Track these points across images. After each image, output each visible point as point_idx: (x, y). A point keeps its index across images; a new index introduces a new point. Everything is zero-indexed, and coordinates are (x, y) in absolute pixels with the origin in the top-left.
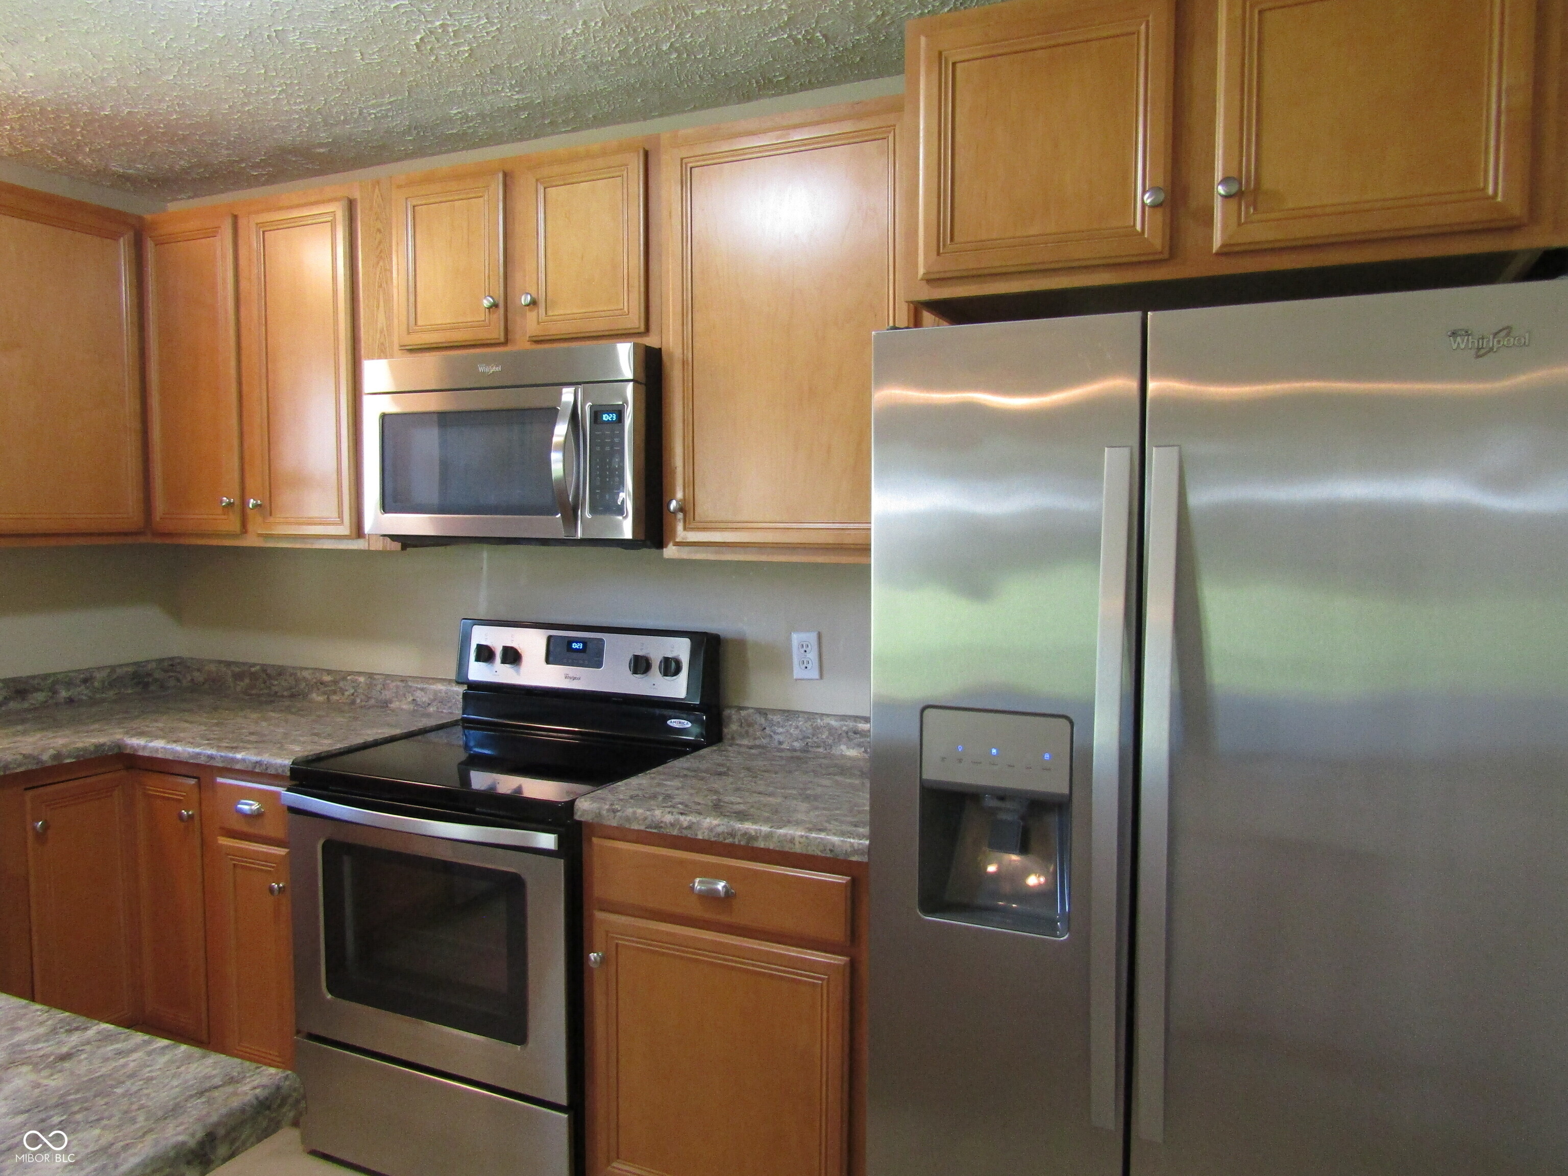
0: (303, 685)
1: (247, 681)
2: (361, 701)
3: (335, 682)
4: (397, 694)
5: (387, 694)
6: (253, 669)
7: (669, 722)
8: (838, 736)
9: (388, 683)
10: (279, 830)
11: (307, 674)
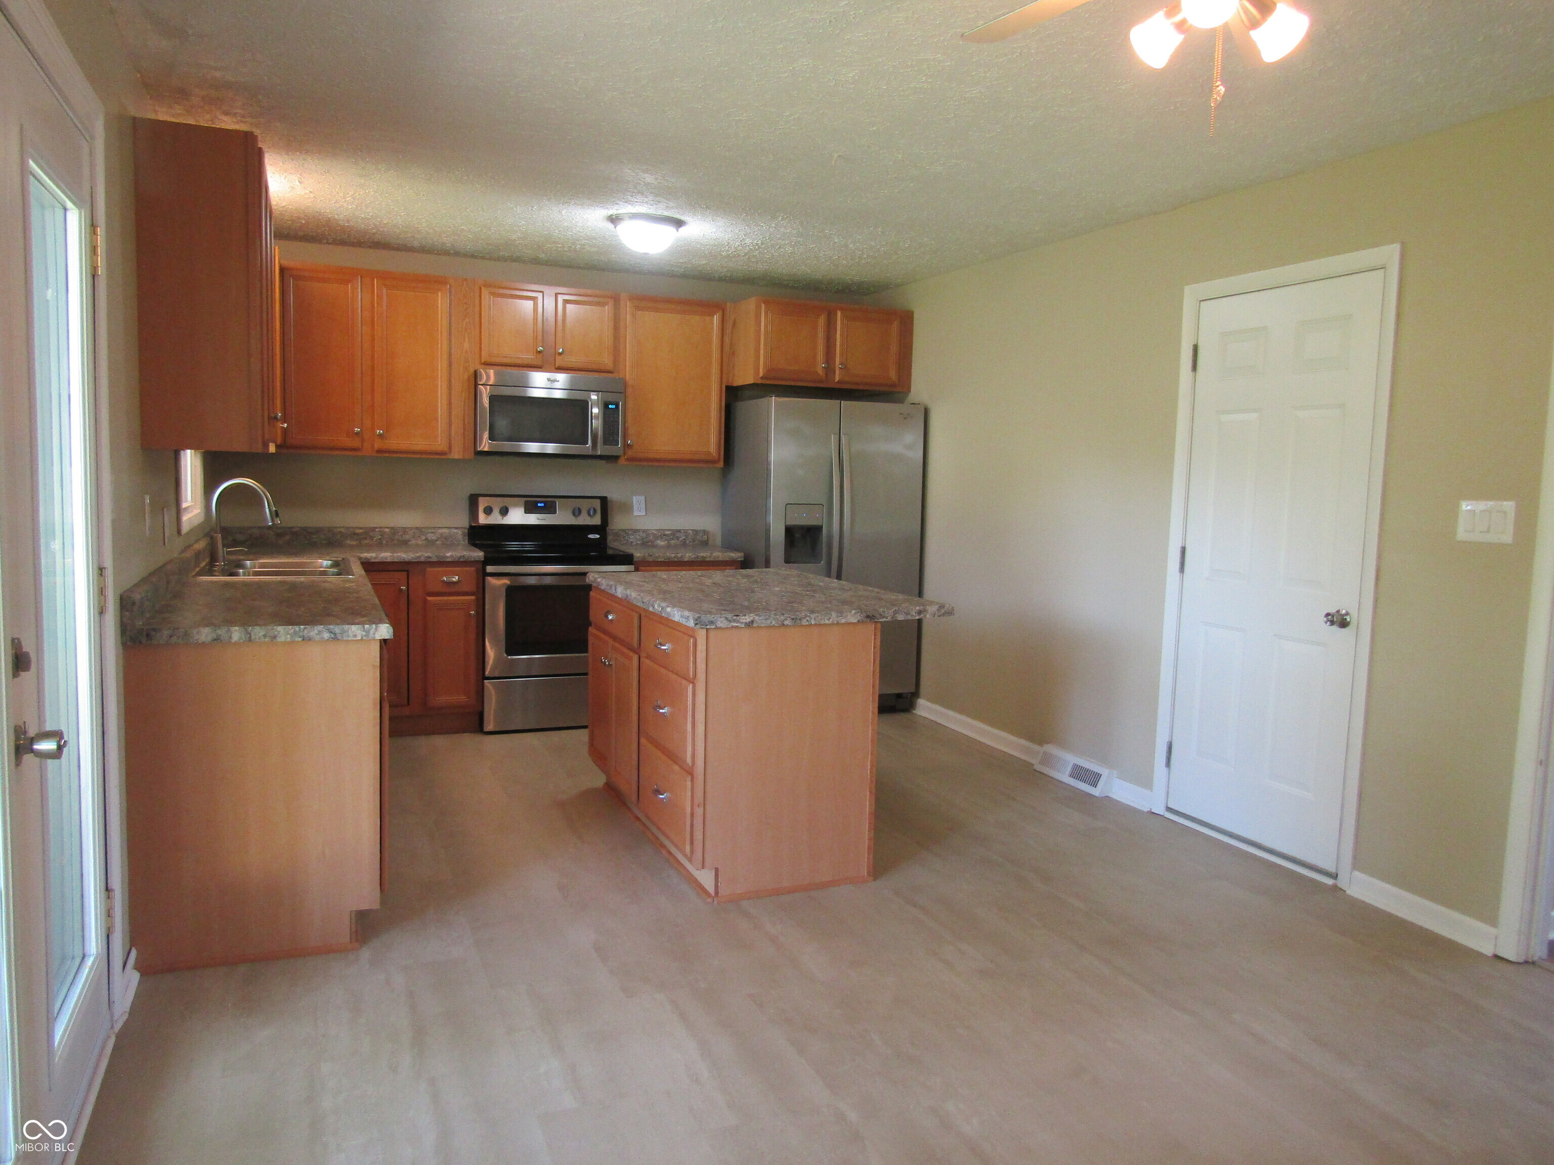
0: (339, 537)
1: (288, 537)
3: (365, 533)
4: (414, 537)
5: (407, 537)
7: (589, 536)
8: (657, 537)
9: (408, 531)
10: (472, 587)
11: (342, 530)
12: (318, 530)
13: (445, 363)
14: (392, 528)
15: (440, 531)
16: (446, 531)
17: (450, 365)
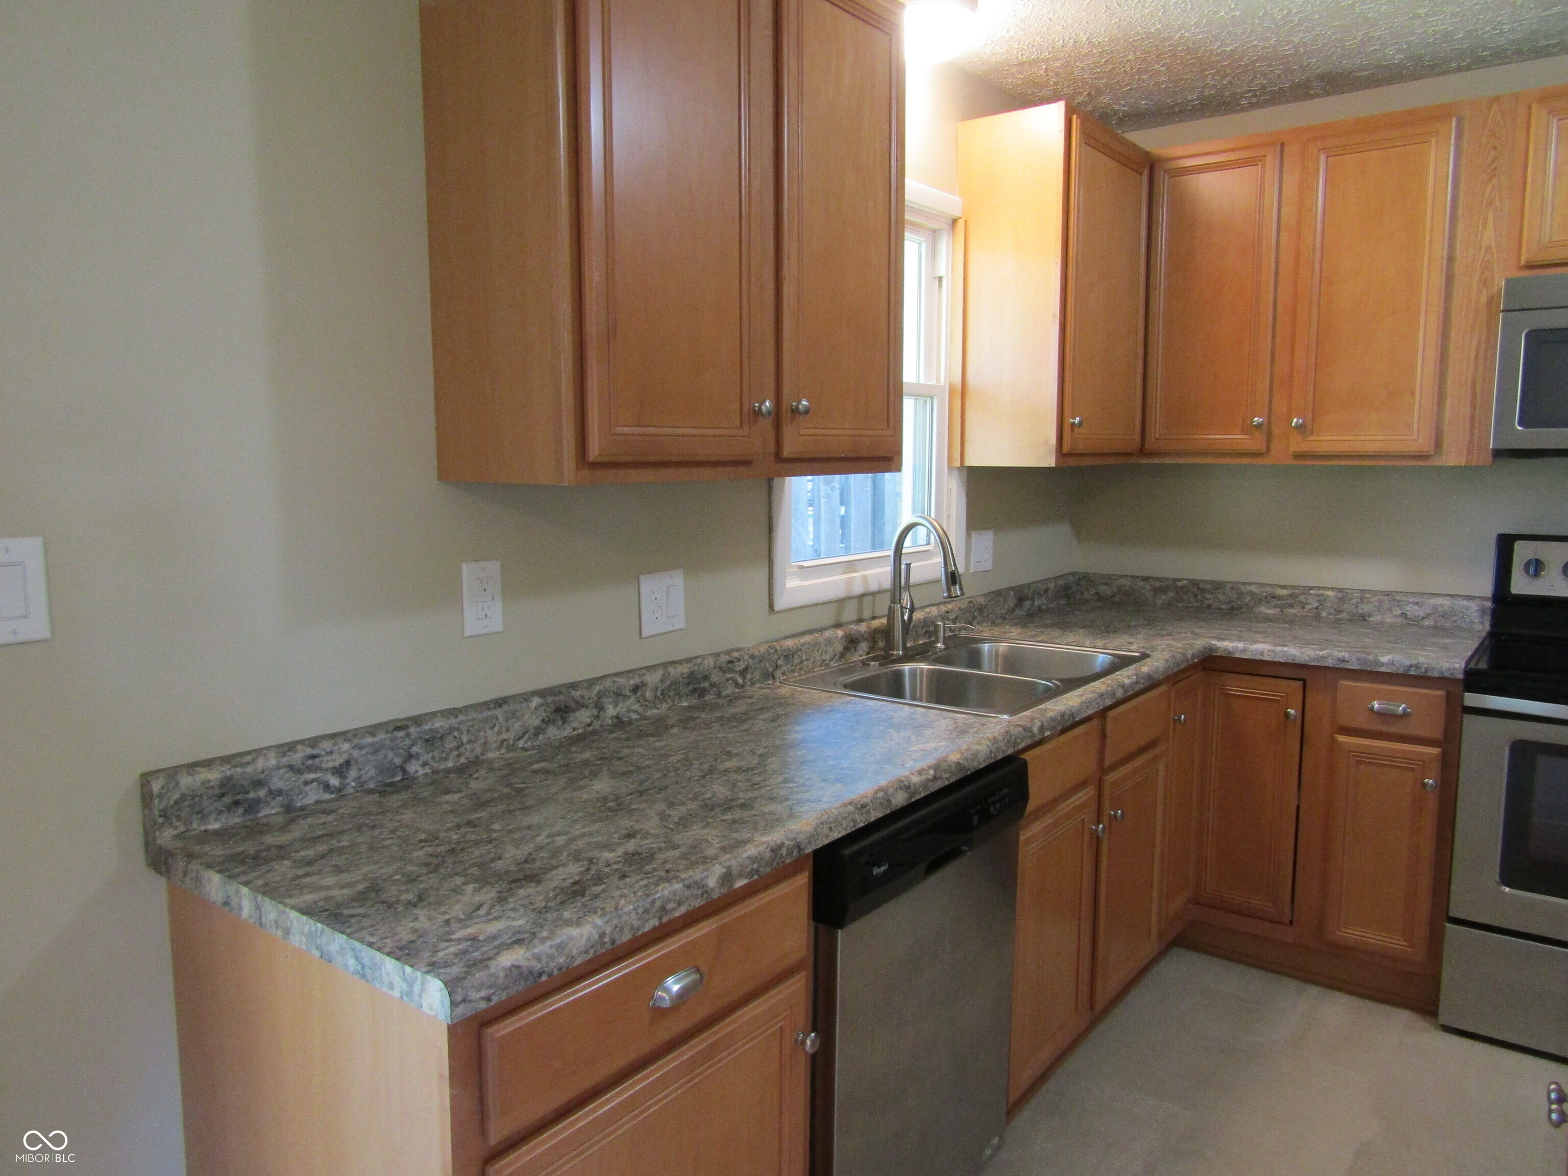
0: (1247, 599)
1: (1171, 594)
2: (1328, 614)
3: (1292, 596)
5: (1366, 608)
6: (1179, 584)
9: (1368, 598)
10: (1435, 731)
11: (1253, 588)
12: (1217, 586)
13: (1437, 280)
14: (1340, 590)
15: (1433, 601)
16: (1446, 602)
17: (1450, 279)
